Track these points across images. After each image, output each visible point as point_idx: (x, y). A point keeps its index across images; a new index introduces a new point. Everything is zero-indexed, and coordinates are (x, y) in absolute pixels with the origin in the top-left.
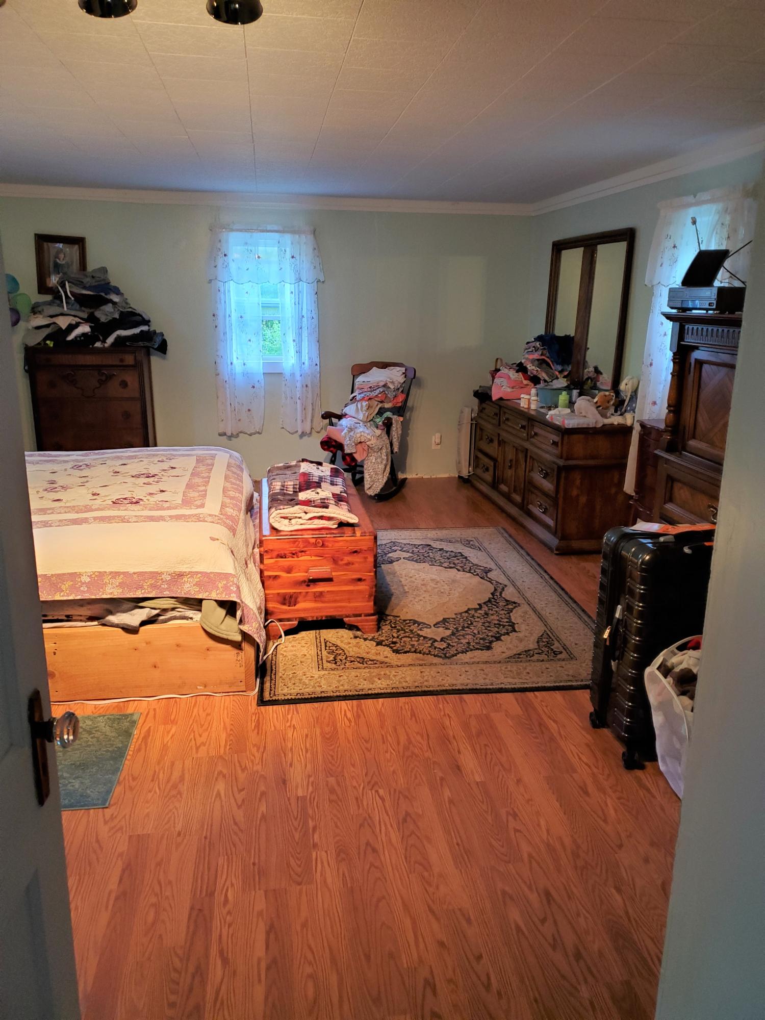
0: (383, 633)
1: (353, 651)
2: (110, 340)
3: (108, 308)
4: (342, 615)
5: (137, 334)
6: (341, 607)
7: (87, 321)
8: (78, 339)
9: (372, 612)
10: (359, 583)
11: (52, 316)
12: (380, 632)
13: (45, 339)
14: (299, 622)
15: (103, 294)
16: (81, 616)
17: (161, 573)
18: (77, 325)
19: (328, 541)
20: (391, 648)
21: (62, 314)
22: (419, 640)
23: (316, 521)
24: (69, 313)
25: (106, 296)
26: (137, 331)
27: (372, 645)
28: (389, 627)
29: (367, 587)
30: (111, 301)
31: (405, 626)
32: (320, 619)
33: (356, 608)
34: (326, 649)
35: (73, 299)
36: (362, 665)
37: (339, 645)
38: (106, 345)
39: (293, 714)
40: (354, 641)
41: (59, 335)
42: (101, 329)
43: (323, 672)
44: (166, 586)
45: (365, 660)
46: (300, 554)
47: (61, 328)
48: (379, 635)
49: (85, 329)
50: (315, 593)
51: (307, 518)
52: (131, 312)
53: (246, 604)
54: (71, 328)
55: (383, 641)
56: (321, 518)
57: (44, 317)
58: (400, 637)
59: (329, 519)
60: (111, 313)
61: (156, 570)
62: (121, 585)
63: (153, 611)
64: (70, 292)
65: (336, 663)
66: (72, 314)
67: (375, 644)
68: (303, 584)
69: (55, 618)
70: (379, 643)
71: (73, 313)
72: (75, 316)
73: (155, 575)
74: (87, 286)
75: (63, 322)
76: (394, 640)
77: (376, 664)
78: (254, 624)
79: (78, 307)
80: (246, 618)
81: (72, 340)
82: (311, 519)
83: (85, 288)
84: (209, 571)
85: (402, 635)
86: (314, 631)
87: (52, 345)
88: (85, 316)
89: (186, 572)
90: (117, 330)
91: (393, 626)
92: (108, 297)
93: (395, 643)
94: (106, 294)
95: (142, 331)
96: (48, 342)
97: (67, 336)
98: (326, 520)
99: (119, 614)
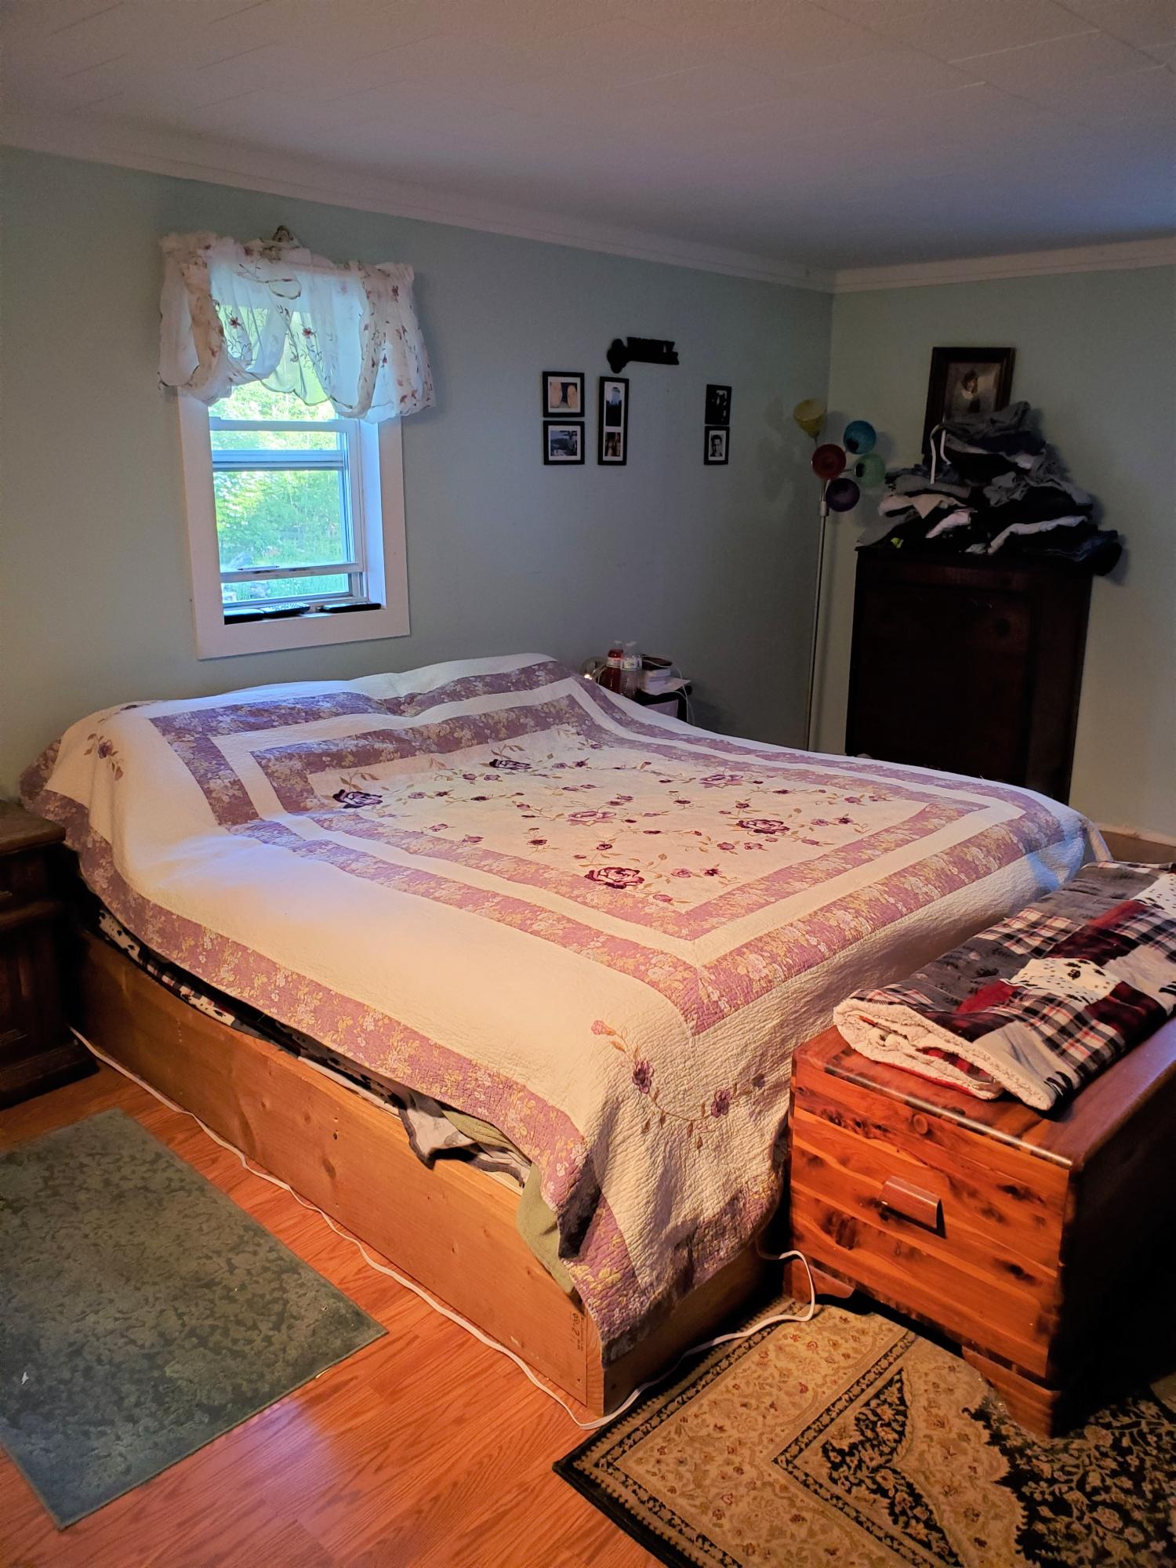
0: (1066, 1449)
1: (921, 1457)
2: (997, 542)
3: (1006, 480)
4: (960, 1336)
5: (1048, 532)
6: (958, 1313)
7: (968, 503)
8: (945, 537)
9: (1042, 1374)
10: (1012, 1277)
11: (911, 494)
12: (1059, 1442)
13: (891, 535)
14: (856, 1293)
15: (1002, 453)
16: (382, 1086)
17: (475, 1067)
18: (951, 510)
19: (942, 1129)
20: (1033, 1516)
21: (927, 491)
22: (1145, 1545)
23: (938, 1062)
24: (939, 489)
25: (1008, 458)
26: (1047, 526)
27: (993, 1469)
28: (1109, 1441)
29: (1035, 1301)
30: (1014, 467)
31: (1154, 1467)
32: (904, 1312)
33: (997, 1338)
34: (867, 1404)
35: (949, 463)
36: (889, 1520)
37: (911, 1412)
38: (991, 551)
39: (579, 1555)
40: (960, 1424)
41: (913, 526)
42: (987, 521)
43: (778, 1475)
44: (483, 1097)
45: (918, 1511)
46: (874, 1130)
47: (920, 517)
48: (1052, 1450)
49: (961, 518)
50: (899, 1243)
51: (921, 1045)
52: (1052, 488)
53: (610, 1214)
54: (938, 514)
55: (1037, 1477)
56: (952, 1058)
57: (899, 494)
58: (1097, 1498)
59: (973, 1071)
60: (1008, 490)
61: (468, 1056)
62: (412, 1060)
63: (461, 1136)
64: (945, 447)
65: (835, 1467)
66: (944, 490)
67: (1004, 1468)
68: (872, 1207)
69: (349, 1072)
70: (1015, 1480)
71: (945, 488)
72: (948, 495)
73: (466, 1065)
74: (978, 437)
75: (924, 506)
76: (1075, 1496)
77: (927, 1545)
78: (604, 1272)
79: (956, 477)
80: (593, 1248)
81: (935, 538)
82: (926, 1051)
83: (972, 442)
84: (551, 1103)
85: (1116, 1495)
86: (905, 1330)
87: (899, 546)
88: (964, 493)
89: (517, 1084)
90: (1010, 525)
91: (1126, 1442)
92: (1011, 459)
93: (1060, 1506)
94: (1009, 454)
95: (1059, 527)
96: (895, 540)
97: (927, 531)
98: (962, 1069)
99: (423, 1114)
